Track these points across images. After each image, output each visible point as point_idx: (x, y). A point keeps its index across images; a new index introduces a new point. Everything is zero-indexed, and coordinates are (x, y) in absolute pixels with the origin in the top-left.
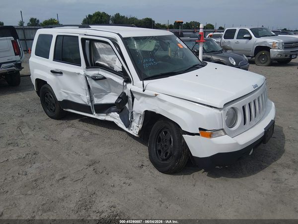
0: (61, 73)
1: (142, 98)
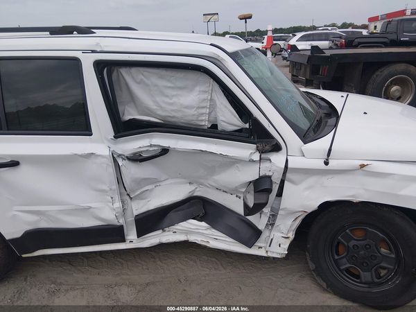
1: (312, 180)
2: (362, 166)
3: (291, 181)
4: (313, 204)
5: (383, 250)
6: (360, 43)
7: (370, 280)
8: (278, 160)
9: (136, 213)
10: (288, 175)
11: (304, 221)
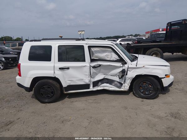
0: (68, 68)
1: (134, 70)
2: (144, 66)
3: (129, 71)
4: (134, 76)
5: (150, 86)
6: (142, 42)
7: (148, 93)
8: (126, 66)
9: (93, 81)
10: (128, 69)
11: (132, 80)
